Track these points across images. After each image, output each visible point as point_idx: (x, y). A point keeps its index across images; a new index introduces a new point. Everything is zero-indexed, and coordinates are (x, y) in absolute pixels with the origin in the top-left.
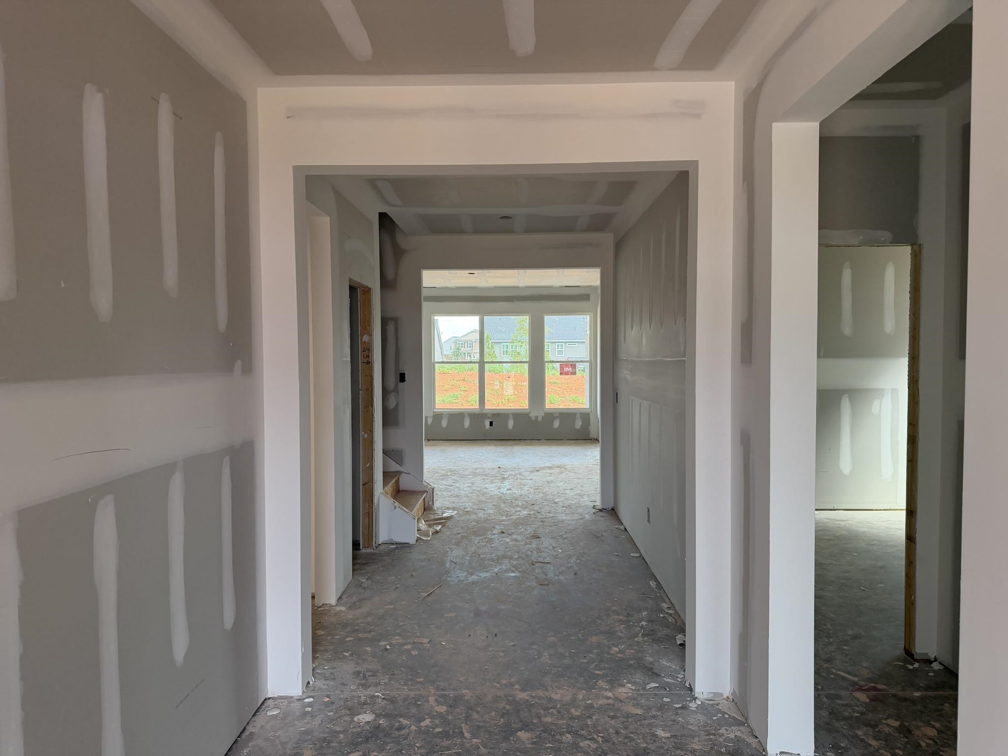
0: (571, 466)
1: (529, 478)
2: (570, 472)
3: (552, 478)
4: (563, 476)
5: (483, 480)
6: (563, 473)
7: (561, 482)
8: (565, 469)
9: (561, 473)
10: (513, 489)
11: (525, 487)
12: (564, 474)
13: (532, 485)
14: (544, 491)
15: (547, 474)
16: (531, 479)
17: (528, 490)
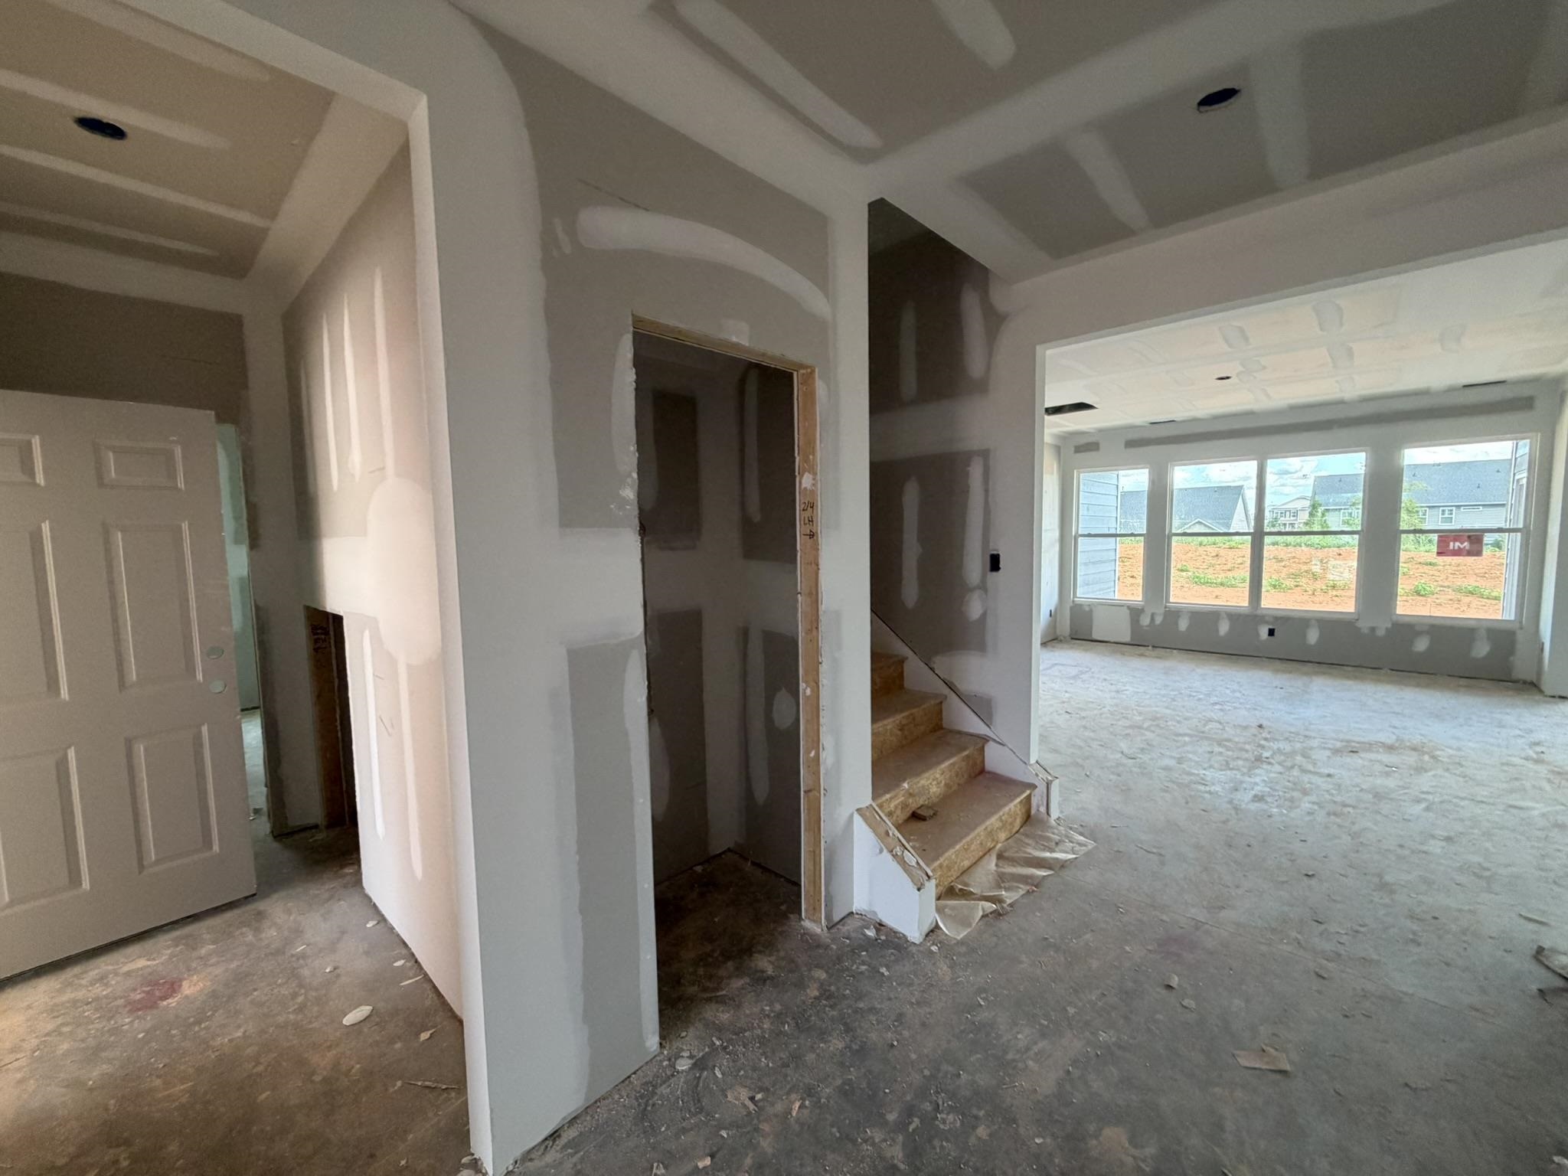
0: (1451, 752)
1: (1326, 771)
2: (1447, 770)
3: (1391, 783)
4: (1425, 782)
5: (1207, 755)
6: (1426, 771)
7: (1419, 801)
8: (1433, 757)
9: (1420, 770)
10: (1269, 800)
11: (1306, 798)
12: (1430, 774)
13: (1327, 797)
14: (1356, 828)
15: (1378, 767)
16: (1329, 775)
17: (1309, 813)
